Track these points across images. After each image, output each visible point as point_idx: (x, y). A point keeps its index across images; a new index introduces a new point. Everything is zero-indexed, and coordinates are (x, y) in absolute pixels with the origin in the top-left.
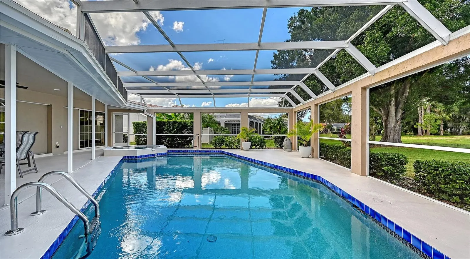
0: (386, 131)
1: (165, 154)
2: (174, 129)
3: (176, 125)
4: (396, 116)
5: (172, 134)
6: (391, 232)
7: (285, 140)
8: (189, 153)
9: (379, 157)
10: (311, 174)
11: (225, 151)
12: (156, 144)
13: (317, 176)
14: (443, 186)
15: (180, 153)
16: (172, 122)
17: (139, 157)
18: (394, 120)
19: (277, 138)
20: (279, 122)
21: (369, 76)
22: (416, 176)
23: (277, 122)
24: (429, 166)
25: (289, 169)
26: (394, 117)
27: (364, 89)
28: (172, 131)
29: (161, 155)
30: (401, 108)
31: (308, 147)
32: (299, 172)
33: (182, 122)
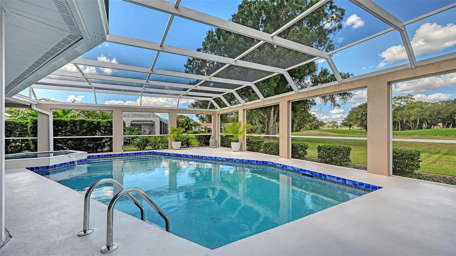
0: (268, 130)
1: (86, 160)
2: (81, 129)
3: (85, 125)
4: (274, 119)
5: (79, 136)
6: (335, 182)
7: (211, 138)
8: (113, 157)
9: (296, 146)
10: (262, 161)
11: (159, 152)
12: (54, 150)
13: (267, 162)
14: (334, 158)
15: (100, 158)
16: (79, 121)
17: (52, 167)
18: (273, 122)
19: (201, 137)
20: (188, 122)
21: (294, 94)
22: (318, 155)
23: (186, 122)
24: (325, 148)
25: (242, 160)
26: (273, 120)
27: (289, 102)
28: (79, 132)
29: (80, 162)
30: (277, 114)
31: (238, 143)
32: (251, 161)
33: (94, 121)
